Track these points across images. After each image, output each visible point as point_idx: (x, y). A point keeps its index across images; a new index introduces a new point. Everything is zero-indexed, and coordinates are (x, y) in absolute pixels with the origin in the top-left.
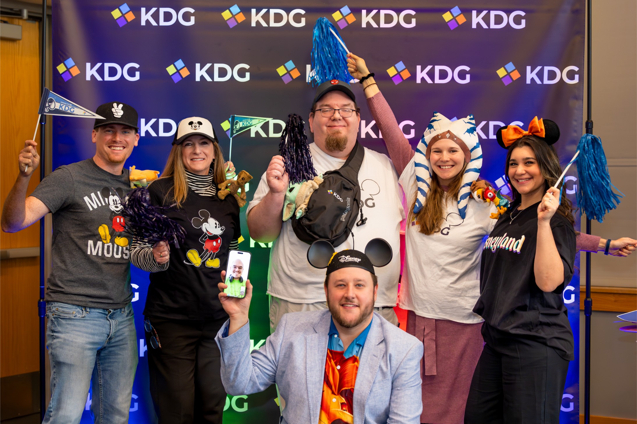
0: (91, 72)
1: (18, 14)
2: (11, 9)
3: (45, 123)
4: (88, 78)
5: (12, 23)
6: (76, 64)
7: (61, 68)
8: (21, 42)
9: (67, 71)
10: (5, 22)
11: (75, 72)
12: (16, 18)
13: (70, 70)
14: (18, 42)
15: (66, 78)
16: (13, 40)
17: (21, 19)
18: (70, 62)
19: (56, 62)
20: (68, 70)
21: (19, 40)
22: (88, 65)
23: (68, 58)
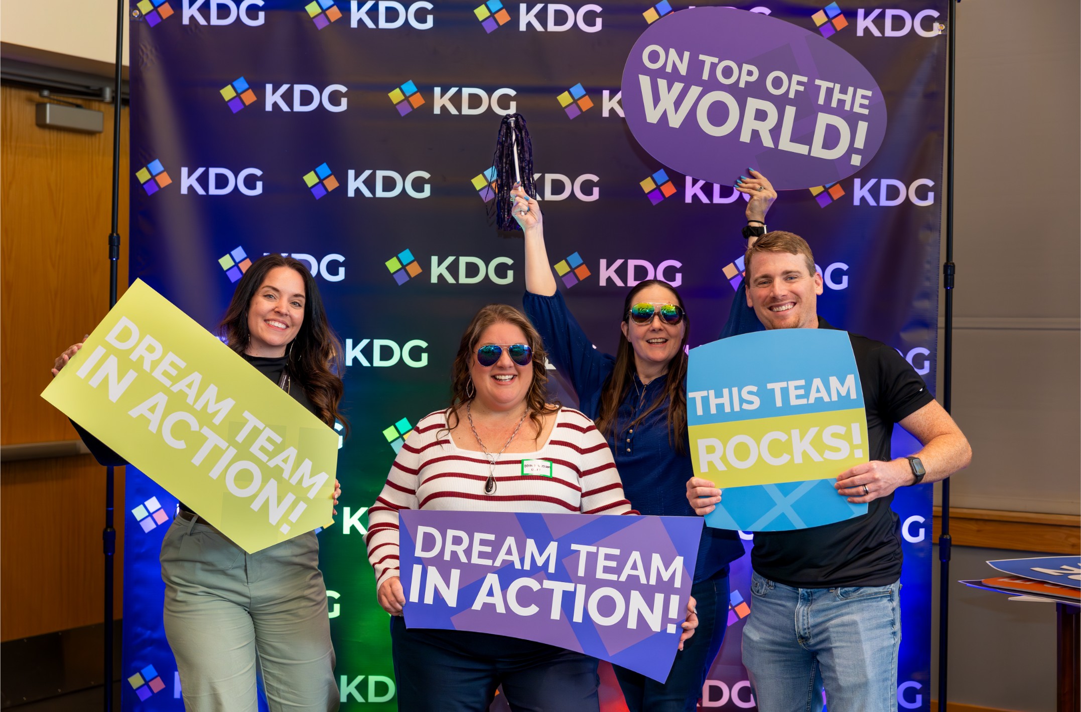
0: (188, 181)
1: (98, 95)
2: (88, 87)
3: (117, 259)
4: (184, 191)
5: (89, 108)
6: (166, 169)
7: (143, 176)
8: (102, 135)
9: (152, 180)
10: (78, 106)
11: (164, 180)
12: (95, 101)
13: (157, 178)
14: (98, 135)
15: (150, 190)
16: (90, 133)
17: (102, 101)
18: (157, 166)
19: (135, 167)
20: (153, 178)
21: (100, 132)
22: (184, 171)
23: (153, 160)
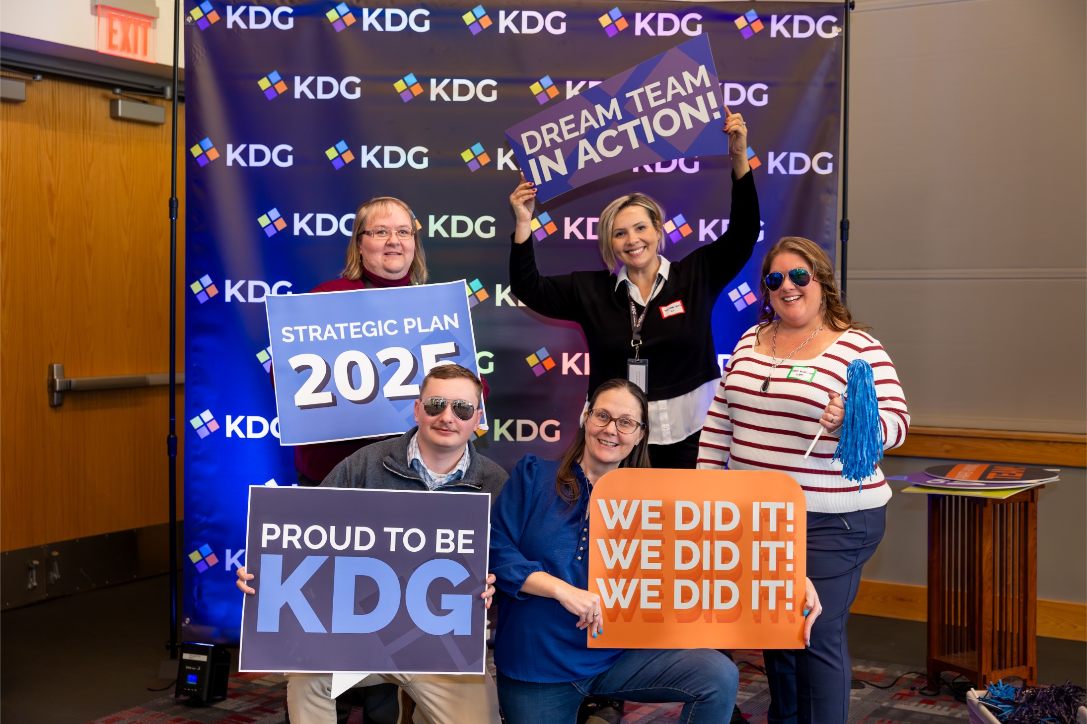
0: (232, 155)
1: (161, 93)
2: (152, 87)
3: (176, 218)
4: (229, 163)
5: (154, 104)
6: (215, 145)
7: (196, 151)
8: (164, 126)
9: (204, 155)
10: (144, 102)
11: (213, 155)
12: (158, 98)
13: (208, 153)
14: (161, 126)
15: (202, 163)
16: (155, 124)
17: (164, 98)
18: (207, 143)
19: (189, 145)
20: (204, 152)
21: (162, 124)
22: (230, 147)
23: (204, 138)
